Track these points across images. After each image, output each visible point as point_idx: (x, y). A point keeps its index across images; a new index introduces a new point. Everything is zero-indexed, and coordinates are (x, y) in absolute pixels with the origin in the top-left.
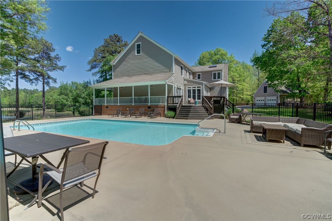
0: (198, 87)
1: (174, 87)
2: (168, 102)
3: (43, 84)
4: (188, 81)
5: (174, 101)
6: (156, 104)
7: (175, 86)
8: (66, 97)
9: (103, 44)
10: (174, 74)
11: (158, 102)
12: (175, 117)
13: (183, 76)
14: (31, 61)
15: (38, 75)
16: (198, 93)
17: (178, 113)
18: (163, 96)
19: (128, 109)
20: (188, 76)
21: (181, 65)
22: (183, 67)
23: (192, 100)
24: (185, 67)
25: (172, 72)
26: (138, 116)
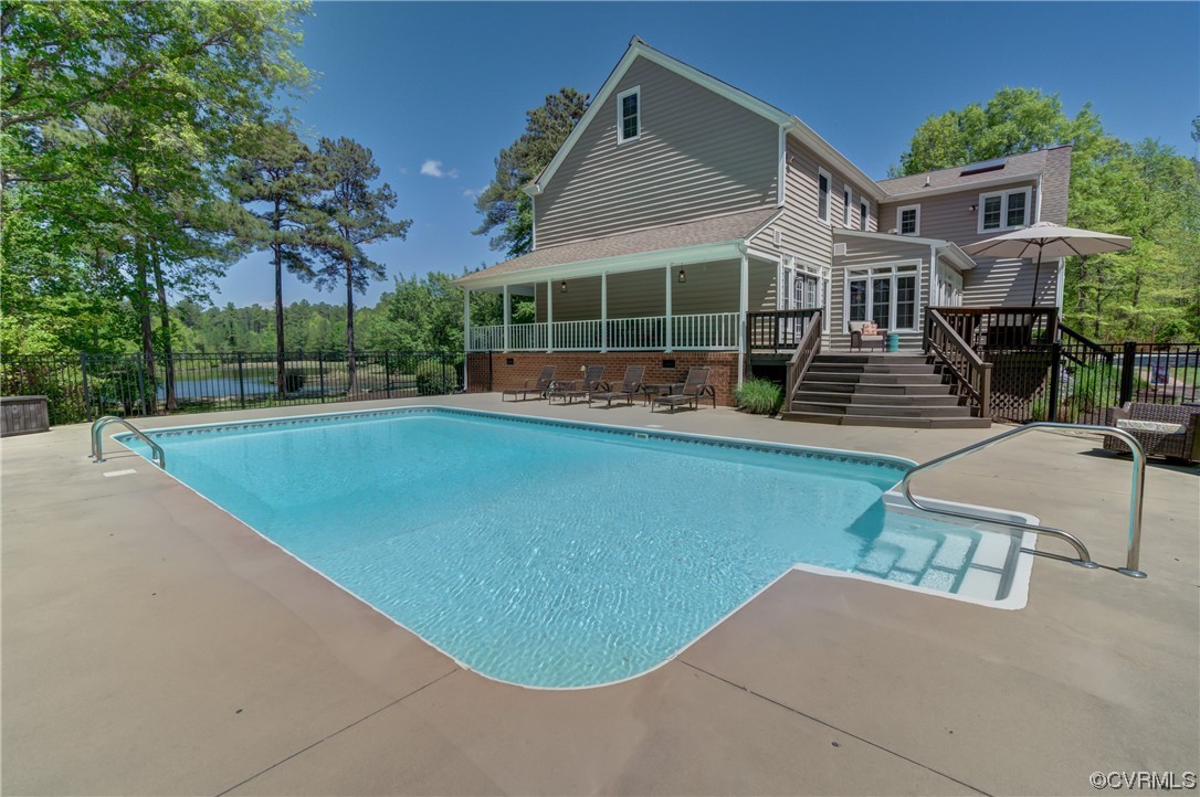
0: (901, 269)
1: (781, 271)
2: (749, 339)
3: (349, 285)
4: (853, 242)
5: (781, 336)
6: (699, 348)
7: (787, 265)
8: (411, 326)
9: (525, 133)
10: (784, 211)
11: (708, 339)
12: (783, 409)
13: (828, 222)
14: (312, 212)
15: (334, 257)
16: (900, 298)
17: (793, 390)
18: (729, 314)
19: (583, 368)
20: (851, 221)
21: (822, 171)
22: (828, 180)
23: (868, 329)
24: (841, 178)
25: (776, 202)
26: (618, 397)
